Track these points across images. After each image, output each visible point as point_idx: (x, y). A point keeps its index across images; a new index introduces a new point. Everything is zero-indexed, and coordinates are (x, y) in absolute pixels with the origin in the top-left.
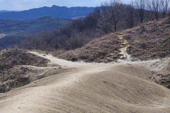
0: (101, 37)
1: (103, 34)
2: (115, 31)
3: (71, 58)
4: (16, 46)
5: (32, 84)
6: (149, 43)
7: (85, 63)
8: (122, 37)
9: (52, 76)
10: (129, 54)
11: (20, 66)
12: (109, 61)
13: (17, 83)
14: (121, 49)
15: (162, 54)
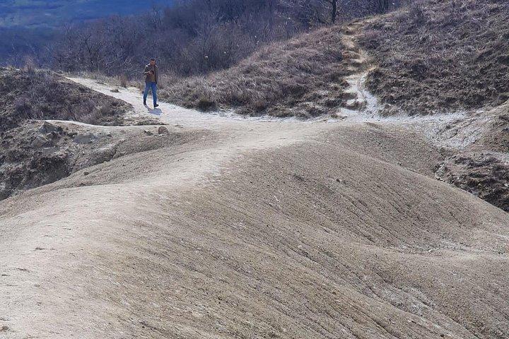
0: (289, 37)
1: (297, 30)
2: (333, 20)
3: (198, 101)
4: (29, 61)
5: (77, 176)
6: (434, 61)
7: (239, 117)
8: (353, 40)
9: (138, 155)
10: (373, 93)
11: (41, 123)
12: (314, 113)
13: (30, 173)
14: (351, 77)
15: (474, 96)
